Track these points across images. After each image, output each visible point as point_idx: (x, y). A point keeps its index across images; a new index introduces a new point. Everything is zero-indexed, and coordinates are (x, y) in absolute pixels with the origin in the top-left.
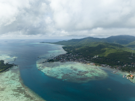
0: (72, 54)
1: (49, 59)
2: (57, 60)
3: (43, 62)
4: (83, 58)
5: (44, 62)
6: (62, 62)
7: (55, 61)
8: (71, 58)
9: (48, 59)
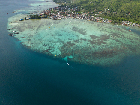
0: (69, 8)
1: (32, 15)
2: (46, 16)
3: (22, 20)
4: (87, 12)
5: (24, 20)
6: (55, 19)
7: (43, 18)
8: (69, 13)
9: (30, 15)
